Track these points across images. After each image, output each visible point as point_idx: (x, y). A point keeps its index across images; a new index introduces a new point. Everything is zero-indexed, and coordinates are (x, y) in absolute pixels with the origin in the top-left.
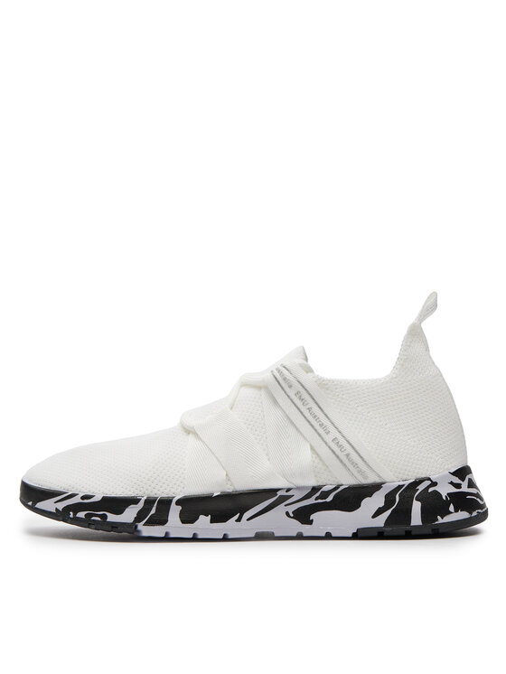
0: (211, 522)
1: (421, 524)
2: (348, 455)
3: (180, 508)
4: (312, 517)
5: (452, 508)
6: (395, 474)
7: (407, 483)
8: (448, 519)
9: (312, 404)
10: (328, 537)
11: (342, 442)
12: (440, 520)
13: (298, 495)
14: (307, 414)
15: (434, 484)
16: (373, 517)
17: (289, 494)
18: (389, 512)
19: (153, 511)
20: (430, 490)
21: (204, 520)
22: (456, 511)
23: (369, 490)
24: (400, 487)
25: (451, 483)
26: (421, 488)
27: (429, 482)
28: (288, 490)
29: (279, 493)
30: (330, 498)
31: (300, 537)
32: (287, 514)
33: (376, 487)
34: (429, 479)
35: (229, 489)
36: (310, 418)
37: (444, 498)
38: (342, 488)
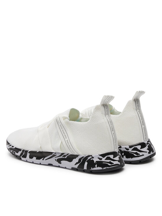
0: (36, 159)
1: (86, 169)
2: (69, 146)
3: (29, 154)
4: (61, 162)
5: (96, 166)
6: (82, 153)
7: (85, 156)
8: (94, 169)
9: (63, 129)
10: (65, 168)
11: (69, 142)
12: (92, 169)
13: (58, 155)
14: (62, 132)
15: (93, 158)
16: (75, 165)
17: (55, 154)
18: (79, 164)
19: (24, 154)
20: (91, 159)
21: (35, 158)
22: (97, 167)
23: (75, 156)
24: (83, 157)
25: (99, 158)
26: (89, 158)
27: (92, 157)
28: (55, 153)
29: (53, 154)
30: (66, 157)
31: (59, 167)
32: (55, 160)
33: (77, 156)
34: (91, 156)
35: (41, 150)
36: (63, 133)
37: (95, 162)
38: (69, 155)
